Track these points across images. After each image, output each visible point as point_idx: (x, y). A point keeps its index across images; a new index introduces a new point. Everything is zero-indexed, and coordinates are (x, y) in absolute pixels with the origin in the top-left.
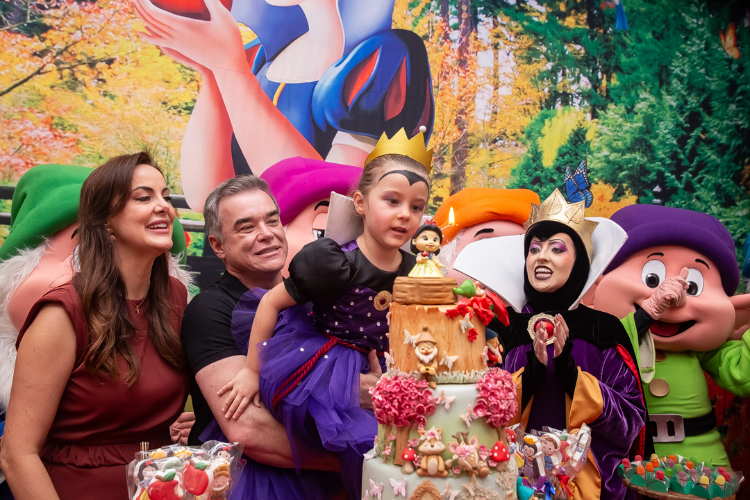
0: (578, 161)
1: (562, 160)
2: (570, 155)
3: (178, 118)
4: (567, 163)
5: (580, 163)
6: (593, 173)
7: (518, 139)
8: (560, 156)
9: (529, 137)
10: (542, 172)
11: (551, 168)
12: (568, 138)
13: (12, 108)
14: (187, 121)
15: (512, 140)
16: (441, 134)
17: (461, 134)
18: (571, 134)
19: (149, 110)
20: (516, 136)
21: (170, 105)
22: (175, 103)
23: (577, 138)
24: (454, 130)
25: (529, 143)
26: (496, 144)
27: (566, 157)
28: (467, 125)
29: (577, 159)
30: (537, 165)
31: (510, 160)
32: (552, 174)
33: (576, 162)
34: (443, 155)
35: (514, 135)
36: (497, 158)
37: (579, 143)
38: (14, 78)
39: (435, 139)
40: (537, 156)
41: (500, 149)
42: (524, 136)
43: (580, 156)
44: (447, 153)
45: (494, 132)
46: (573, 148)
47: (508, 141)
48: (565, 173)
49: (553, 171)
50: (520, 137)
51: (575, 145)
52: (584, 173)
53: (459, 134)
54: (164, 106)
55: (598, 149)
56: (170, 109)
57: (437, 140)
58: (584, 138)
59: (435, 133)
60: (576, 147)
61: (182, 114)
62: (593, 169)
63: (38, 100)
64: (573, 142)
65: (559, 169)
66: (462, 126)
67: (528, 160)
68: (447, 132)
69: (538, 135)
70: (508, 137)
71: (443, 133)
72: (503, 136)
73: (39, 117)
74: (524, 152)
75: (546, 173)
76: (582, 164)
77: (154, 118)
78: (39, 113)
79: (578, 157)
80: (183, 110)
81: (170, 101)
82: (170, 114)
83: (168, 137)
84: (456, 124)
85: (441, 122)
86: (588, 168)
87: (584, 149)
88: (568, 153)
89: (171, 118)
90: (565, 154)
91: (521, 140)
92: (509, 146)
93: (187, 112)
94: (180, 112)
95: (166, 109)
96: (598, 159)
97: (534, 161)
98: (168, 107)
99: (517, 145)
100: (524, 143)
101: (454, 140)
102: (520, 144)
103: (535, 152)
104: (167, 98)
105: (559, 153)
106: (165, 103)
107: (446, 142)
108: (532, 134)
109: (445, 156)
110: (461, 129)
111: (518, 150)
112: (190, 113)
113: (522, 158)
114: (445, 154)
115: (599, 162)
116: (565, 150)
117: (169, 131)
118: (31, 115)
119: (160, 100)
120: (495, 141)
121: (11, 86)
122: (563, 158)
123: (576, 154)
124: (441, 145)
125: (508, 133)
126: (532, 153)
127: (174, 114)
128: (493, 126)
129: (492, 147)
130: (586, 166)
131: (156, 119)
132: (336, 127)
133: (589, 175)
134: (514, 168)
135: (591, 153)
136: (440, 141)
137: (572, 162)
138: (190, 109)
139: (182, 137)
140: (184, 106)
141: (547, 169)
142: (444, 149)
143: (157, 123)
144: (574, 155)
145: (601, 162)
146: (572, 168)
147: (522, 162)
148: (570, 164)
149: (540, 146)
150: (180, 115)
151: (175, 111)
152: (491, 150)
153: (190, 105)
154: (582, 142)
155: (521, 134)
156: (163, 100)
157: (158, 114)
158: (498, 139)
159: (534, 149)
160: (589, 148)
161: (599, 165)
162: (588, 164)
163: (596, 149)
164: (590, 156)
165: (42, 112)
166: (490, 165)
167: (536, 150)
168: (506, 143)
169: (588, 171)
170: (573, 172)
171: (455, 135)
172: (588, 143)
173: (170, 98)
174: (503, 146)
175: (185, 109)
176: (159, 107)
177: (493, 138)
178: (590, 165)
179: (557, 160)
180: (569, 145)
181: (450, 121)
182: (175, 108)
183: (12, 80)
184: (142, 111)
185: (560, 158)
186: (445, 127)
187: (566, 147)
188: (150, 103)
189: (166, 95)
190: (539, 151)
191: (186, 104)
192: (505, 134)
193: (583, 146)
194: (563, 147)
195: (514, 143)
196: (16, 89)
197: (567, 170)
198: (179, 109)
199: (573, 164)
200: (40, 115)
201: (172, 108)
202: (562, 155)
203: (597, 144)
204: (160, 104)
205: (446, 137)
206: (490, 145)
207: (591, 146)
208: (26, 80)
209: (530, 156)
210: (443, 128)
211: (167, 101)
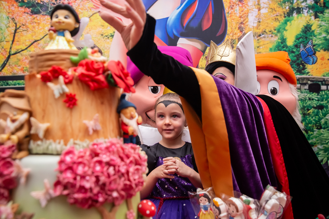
0: (308, 41)
1: (298, 41)
2: (303, 38)
3: (108, 40)
4: (301, 42)
5: (308, 42)
6: (317, 46)
7: (272, 33)
8: (297, 39)
9: (279, 31)
10: (287, 48)
11: (292, 46)
12: (301, 30)
13: (44, 44)
14: (111, 41)
15: (269, 34)
16: (231, 35)
17: (242, 33)
18: (303, 28)
19: (96, 39)
20: (271, 32)
21: (104, 35)
22: (106, 34)
23: (306, 30)
24: (238, 32)
25: (279, 35)
26: (261, 37)
27: (300, 40)
28: (245, 29)
29: (307, 40)
30: (284, 45)
31: (269, 44)
32: (293, 49)
33: (306, 42)
34: (233, 44)
35: (270, 32)
36: (261, 44)
37: (308, 32)
38: (45, 32)
40: (283, 40)
41: (263, 39)
42: (276, 31)
43: (309, 38)
44: (235, 43)
45: (259, 31)
46: (304, 35)
47: (267, 35)
48: (300, 47)
49: (293, 47)
50: (274, 32)
51: (305, 33)
52: (311, 47)
53: (240, 34)
54: (102, 36)
55: (319, 34)
56: (104, 37)
57: (229, 37)
58: (310, 29)
59: (228, 34)
60: (306, 34)
61: (109, 38)
62: (317, 44)
64: (304, 32)
65: (296, 46)
66: (242, 30)
67: (279, 43)
68: (234, 33)
69: (283, 30)
70: (267, 33)
71: (232, 34)
72: (264, 32)
74: (276, 39)
75: (289, 48)
76: (310, 42)
77: (98, 42)
79: (308, 39)
80: (110, 37)
81: (104, 34)
82: (105, 39)
83: (104, 49)
84: (239, 29)
85: (231, 29)
86: (314, 44)
87: (311, 35)
88: (301, 37)
89: (105, 40)
90: (300, 38)
91: (274, 33)
92: (268, 37)
93: (111, 37)
94: (108, 38)
95: (103, 37)
96: (320, 38)
97: (282, 43)
98: (104, 36)
99: (272, 36)
100: (276, 35)
101: (238, 37)
102: (273, 35)
103: (282, 39)
104: (103, 33)
105: (296, 38)
106: (102, 35)
107: (234, 38)
108: (280, 30)
109: (234, 45)
110: (241, 31)
111: (273, 39)
112: (113, 38)
113: (275, 42)
114: (234, 44)
115: (320, 41)
116: (299, 36)
117: (104, 46)
119: (100, 34)
120: (260, 35)
121: (43, 36)
122: (298, 40)
123: (306, 38)
124: (232, 40)
125: (267, 31)
126: (281, 39)
127: (106, 39)
128: (259, 28)
129: (259, 38)
130: (312, 43)
131: (99, 42)
132: (179, 36)
133: (314, 47)
134: (271, 47)
135: (315, 36)
136: (231, 38)
137: (304, 42)
138: (112, 36)
139: (109, 48)
140: (110, 35)
141: (289, 47)
142: (233, 41)
143: (99, 43)
144: (305, 38)
145: (322, 40)
146: (304, 45)
147: (275, 44)
148: (303, 43)
149: (285, 36)
150: (109, 39)
151: (107, 38)
152: (258, 40)
153: (113, 34)
154: (309, 31)
155: (274, 31)
156: (101, 34)
157: (99, 39)
159: (282, 37)
160: (314, 34)
161: (320, 42)
162: (314, 42)
163: (318, 34)
164: (315, 38)
166: (258, 47)
167: (283, 38)
168: (266, 36)
169: (314, 46)
170: (305, 47)
171: (238, 34)
172: (313, 31)
173: (104, 32)
174: (264, 37)
175: (111, 36)
176: (100, 37)
178: (314, 43)
179: (295, 41)
180: (302, 34)
181: (236, 28)
182: (106, 36)
183: (44, 34)
184: (93, 39)
185: (297, 40)
186: (233, 31)
187: (300, 35)
188: (96, 36)
189: (103, 32)
190: (284, 38)
191: (111, 34)
192: (265, 32)
193: (310, 33)
194: (298, 35)
195: (271, 35)
196: (46, 37)
197: (301, 46)
198: (108, 37)
199: (305, 43)
201: (105, 37)
202: (298, 38)
203: (318, 31)
204: (100, 35)
205: (234, 36)
206: (257, 37)
207: (315, 32)
209: (280, 41)
210: (232, 32)
211: (103, 34)
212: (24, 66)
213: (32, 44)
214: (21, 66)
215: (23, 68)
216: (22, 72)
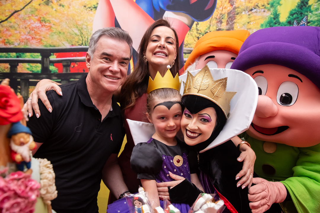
0: (302, 17)
1: (292, 17)
2: (297, 14)
3: (91, 12)
4: (295, 19)
5: (303, 18)
6: (312, 23)
7: (265, 8)
8: (291, 15)
9: (272, 6)
10: (279, 24)
11: (285, 22)
12: (296, 5)
13: (25, 15)
14: (95, 13)
15: (262, 9)
16: (221, 9)
17: (232, 8)
18: (299, 2)
19: (78, 10)
20: (264, 6)
21: (87, 7)
22: (89, 6)
23: (302, 4)
24: (228, 6)
25: (272, 9)
26: (252, 11)
27: (295, 16)
28: (236, 2)
29: (301, 16)
30: (276, 21)
31: (260, 19)
32: (285, 25)
33: (300, 18)
34: (222, 19)
35: (263, 6)
36: (252, 19)
37: (304, 7)
38: (25, 2)
39: (217, 11)
40: (276, 16)
41: (255, 14)
42: (269, 6)
43: (304, 14)
44: (224, 18)
45: (251, 5)
46: (300, 10)
47: (259, 10)
48: (293, 24)
49: (286, 24)
50: (267, 7)
51: (301, 8)
52: (306, 24)
53: (231, 8)
54: (85, 7)
55: (316, 9)
56: (87, 9)
57: (218, 12)
58: (307, 3)
59: (217, 9)
60: (302, 9)
61: (92, 10)
62: (312, 21)
63: (35, 11)
64: (300, 7)
65: (289, 23)
66: (232, 4)
67: (271, 19)
68: (224, 7)
69: (277, 5)
70: (259, 7)
71: (222, 8)
72: (257, 7)
73: (35, 18)
74: (269, 15)
76: (304, 18)
77: (81, 13)
78: (35, 16)
79: (302, 15)
80: (93, 9)
81: (87, 5)
82: (88, 11)
83: (87, 21)
84: (229, 2)
85: (221, 2)
86: (309, 21)
87: (307, 10)
88: (296, 13)
89: (88, 12)
90: (294, 14)
91: (267, 8)
92: (260, 12)
93: (95, 9)
94: (92, 9)
95: (85, 9)
96: (316, 15)
97: (274, 19)
98: (87, 8)
99: (264, 11)
100: (269, 10)
101: (228, 11)
102: (266, 10)
103: (275, 14)
104: (86, 4)
105: (290, 13)
106: (85, 6)
107: (223, 12)
108: (274, 4)
109: (223, 20)
110: (232, 5)
111: (265, 14)
112: (96, 10)
113: (267, 18)
114: (223, 18)
115: (316, 17)
116: (294, 12)
117: (87, 19)
118: (33, 18)
119: (83, 5)
120: (252, 10)
121: (24, 6)
122: (292, 16)
123: (301, 14)
124: (221, 14)
125: (259, 5)
126: (273, 15)
127: (89, 11)
128: (251, 2)
129: (250, 12)
130: (307, 19)
131: (82, 14)
132: (165, 9)
133: (309, 24)
134: (262, 23)
135: (311, 12)
136: (220, 12)
137: (298, 18)
138: (96, 8)
139: (93, 21)
140: (93, 7)
141: (282, 23)
142: (222, 16)
143: (82, 15)
144: (300, 14)
145: (318, 16)
146: (298, 21)
147: (267, 20)
148: (297, 19)
149: (279, 11)
150: (92, 11)
151: (90, 9)
152: (249, 15)
153: (96, 6)
154: (306, 6)
155: (267, 5)
156: (84, 5)
157: (82, 11)
158: (253, 9)
159: (275, 12)
160: (310, 9)
161: (316, 19)
162: (309, 18)
163: (314, 9)
164: (310, 14)
165: (37, 16)
166: (248, 23)
167: (276, 13)
168: (258, 10)
169: (309, 22)
170: (298, 23)
171: (228, 8)
172: (310, 6)
173: (87, 4)
174: (256, 12)
175: (94, 8)
176: (82, 8)
177: (250, 8)
178: (310, 19)
179: (289, 17)
180: (297, 9)
181: (226, 2)
182: (89, 8)
183: (24, 4)
184: (76, 11)
185: (291, 16)
186: (223, 5)
187: (295, 10)
188: (78, 7)
189: (85, 3)
190: (278, 13)
191: (94, 5)
192: (257, 6)
193: (306, 8)
194: (293, 10)
195: (263, 10)
196: (26, 7)
197: (295, 23)
198: (91, 8)
199: (299, 19)
200: (36, 17)
201: (88, 8)
202: (292, 14)
203: (316, 7)
204: (83, 7)
205: (224, 10)
206: (248, 12)
207: (312, 8)
208: (29, 3)
209: (272, 16)
210: (222, 5)
211: (86, 5)
212: (5, 38)
213: (12, 15)
214: (2, 38)
215: (5, 40)
216: (4, 44)
